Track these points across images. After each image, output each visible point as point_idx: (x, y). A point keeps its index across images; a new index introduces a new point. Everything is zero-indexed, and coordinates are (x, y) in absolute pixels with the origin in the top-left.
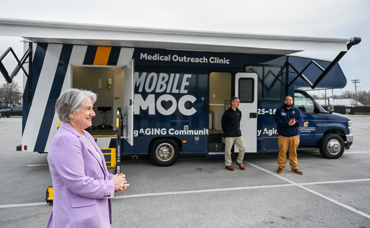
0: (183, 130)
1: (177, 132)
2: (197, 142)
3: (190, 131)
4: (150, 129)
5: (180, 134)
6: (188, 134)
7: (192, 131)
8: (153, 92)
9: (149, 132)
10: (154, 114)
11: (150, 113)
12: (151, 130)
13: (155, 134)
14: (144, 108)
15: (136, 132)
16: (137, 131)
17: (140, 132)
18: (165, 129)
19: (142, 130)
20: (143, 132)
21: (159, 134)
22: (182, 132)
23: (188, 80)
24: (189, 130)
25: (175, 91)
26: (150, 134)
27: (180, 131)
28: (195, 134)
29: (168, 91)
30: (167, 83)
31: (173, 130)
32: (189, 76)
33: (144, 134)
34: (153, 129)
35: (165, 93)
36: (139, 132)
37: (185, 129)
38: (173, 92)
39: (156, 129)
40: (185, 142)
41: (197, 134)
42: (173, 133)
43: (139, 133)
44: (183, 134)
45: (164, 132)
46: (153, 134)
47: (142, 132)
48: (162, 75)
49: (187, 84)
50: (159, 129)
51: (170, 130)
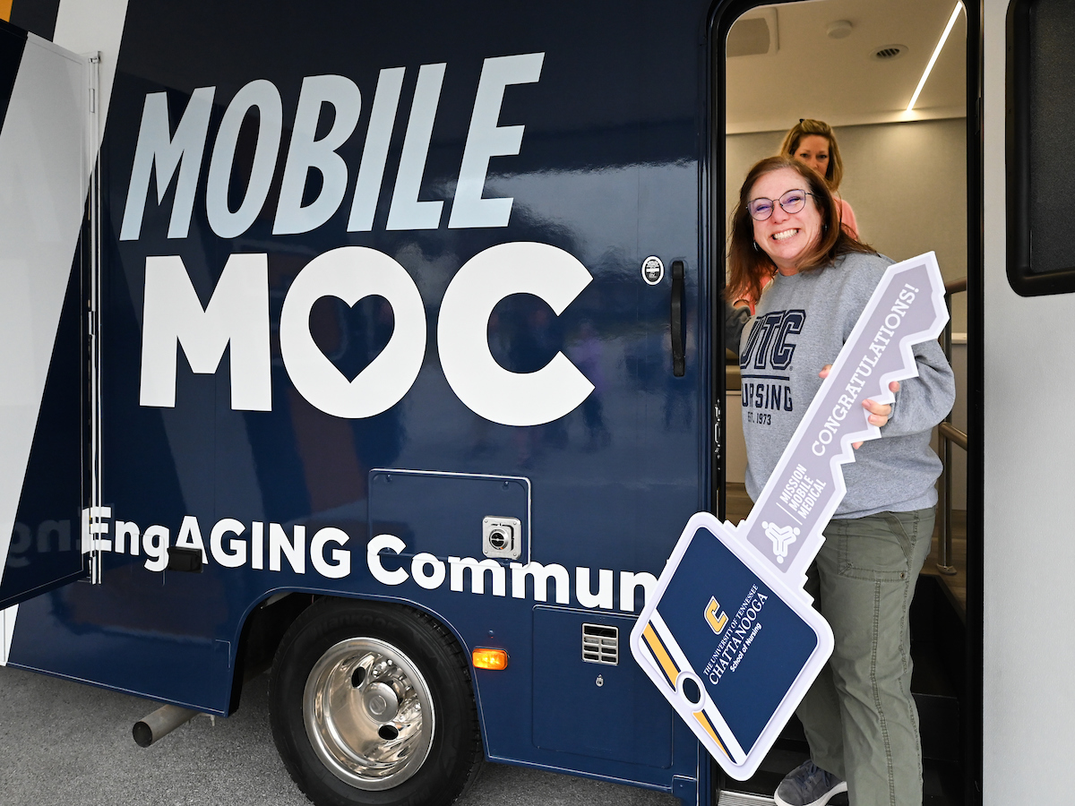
0: (481, 557)
1: (428, 570)
2: (600, 681)
3: (540, 572)
4: (238, 528)
5: (457, 585)
6: (519, 592)
7: (559, 572)
8: (259, 237)
9: (234, 544)
10: (265, 404)
11: (238, 403)
12: (247, 536)
13: (275, 565)
14: (204, 364)
15: (156, 541)
16: (163, 532)
17: (181, 542)
18: (342, 537)
19: (190, 524)
20: (198, 544)
21: (299, 568)
22: (467, 573)
23: (516, 104)
24: (522, 560)
25: (411, 213)
26: (237, 561)
27: (458, 565)
28: (586, 599)
29: (360, 220)
30: (352, 152)
31: (398, 545)
32: (527, 68)
33: (205, 561)
34: (258, 528)
35: (334, 234)
36: (174, 537)
37: (487, 548)
38: (393, 224)
39: (276, 530)
40: (487, 659)
41: (604, 600)
42: (399, 577)
43: (173, 550)
44: (478, 587)
45: (337, 554)
46: (257, 563)
47: (190, 540)
48: (317, 89)
49: (511, 141)
50: (300, 531)
51: (377, 544)
